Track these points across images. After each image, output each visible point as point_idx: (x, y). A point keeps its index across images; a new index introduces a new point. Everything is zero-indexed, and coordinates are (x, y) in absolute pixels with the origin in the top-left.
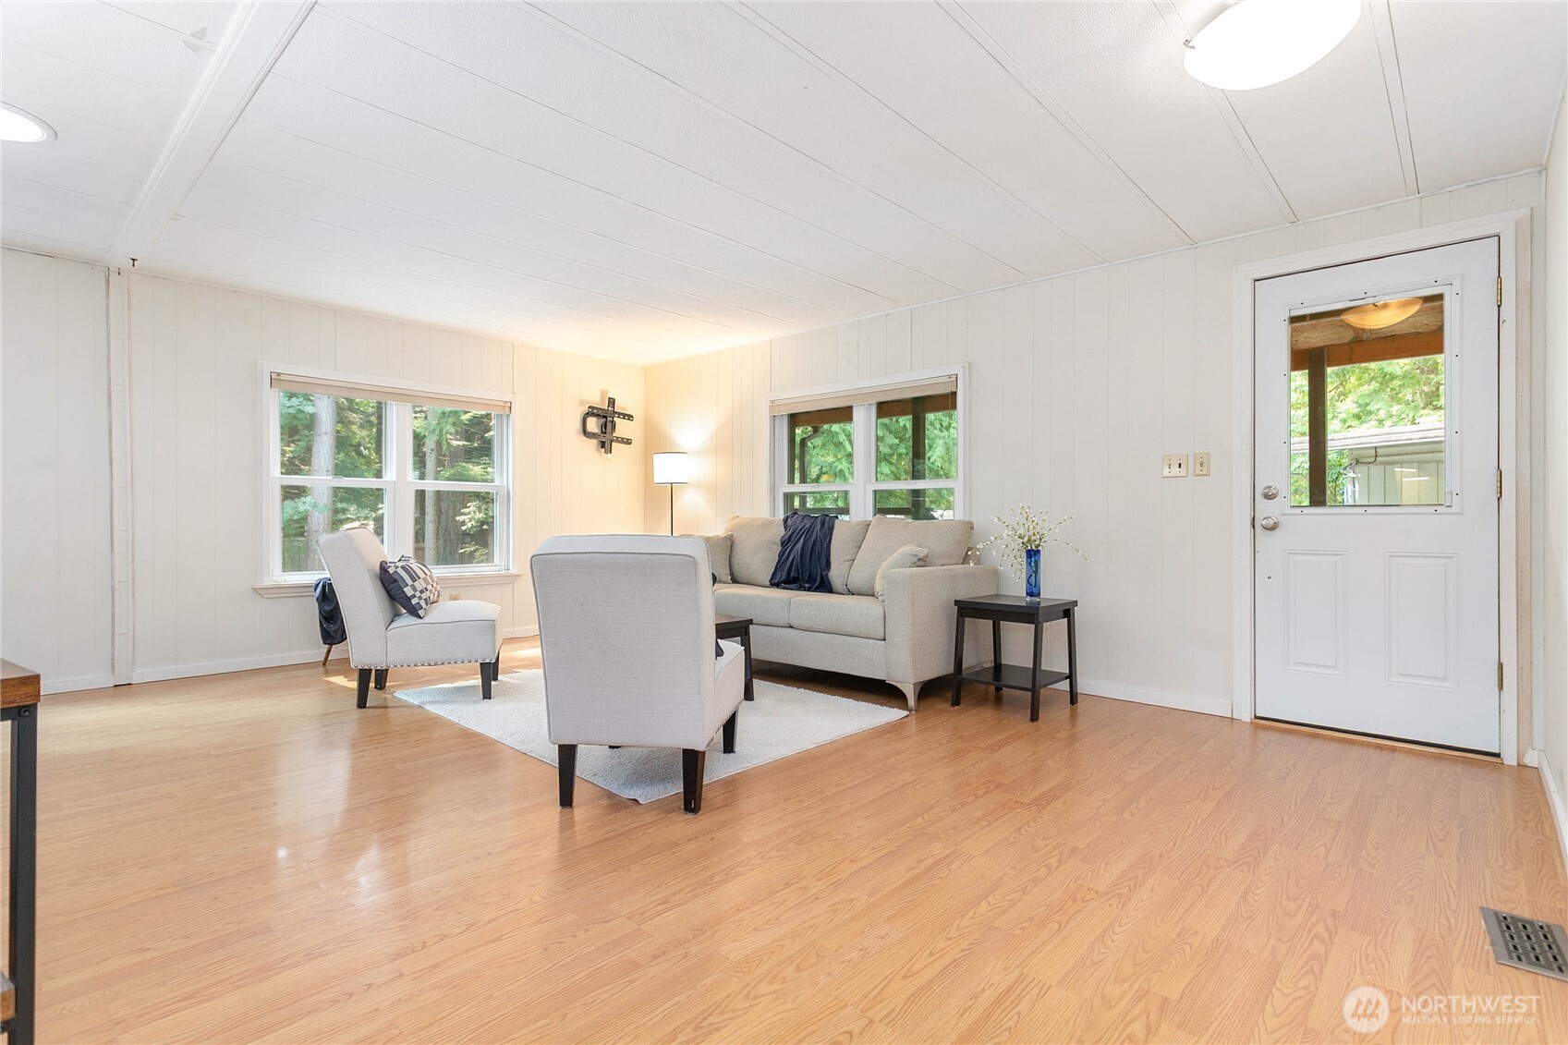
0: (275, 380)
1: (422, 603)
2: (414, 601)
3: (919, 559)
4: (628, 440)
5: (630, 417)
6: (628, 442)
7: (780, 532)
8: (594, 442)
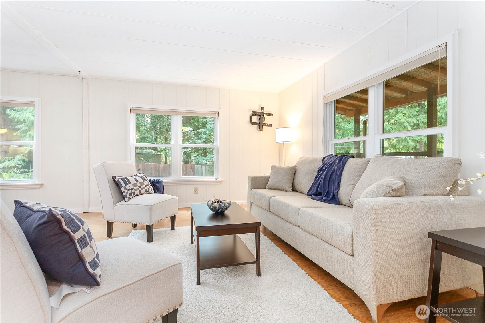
0: (132, 110)
1: (128, 195)
2: (124, 194)
3: (393, 190)
4: (270, 124)
5: (271, 115)
6: (270, 125)
7: (320, 164)
8: (256, 126)
